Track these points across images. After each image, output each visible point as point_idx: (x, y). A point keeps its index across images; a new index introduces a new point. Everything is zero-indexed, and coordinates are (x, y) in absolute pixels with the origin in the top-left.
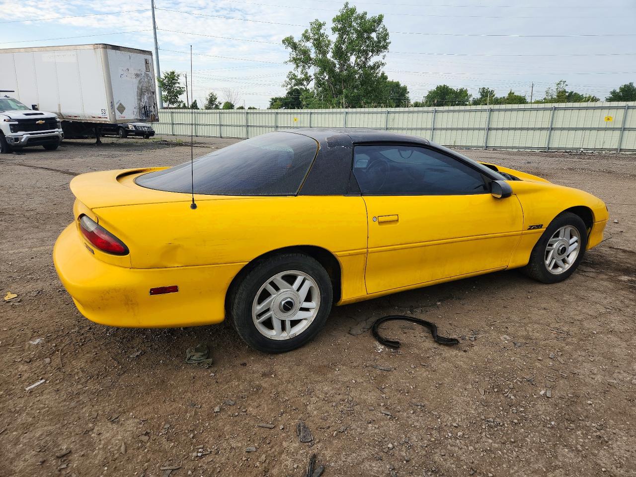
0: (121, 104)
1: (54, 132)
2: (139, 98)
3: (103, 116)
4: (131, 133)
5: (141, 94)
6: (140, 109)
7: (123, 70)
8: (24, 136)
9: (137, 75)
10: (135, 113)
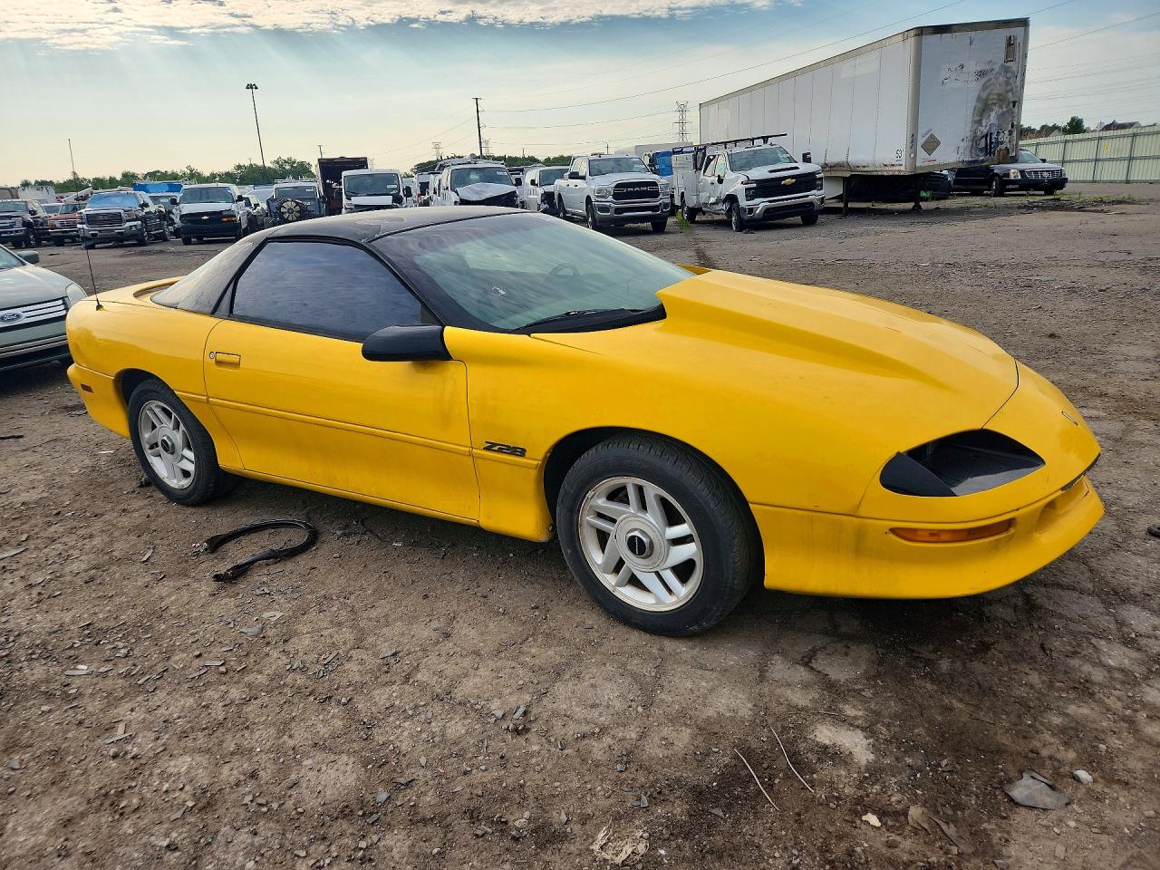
0: (932, 136)
1: (808, 196)
2: (978, 118)
3: (898, 163)
4: (1011, 187)
5: (984, 111)
6: (975, 140)
7: (949, 69)
8: (761, 204)
9: (982, 74)
10: (961, 150)
